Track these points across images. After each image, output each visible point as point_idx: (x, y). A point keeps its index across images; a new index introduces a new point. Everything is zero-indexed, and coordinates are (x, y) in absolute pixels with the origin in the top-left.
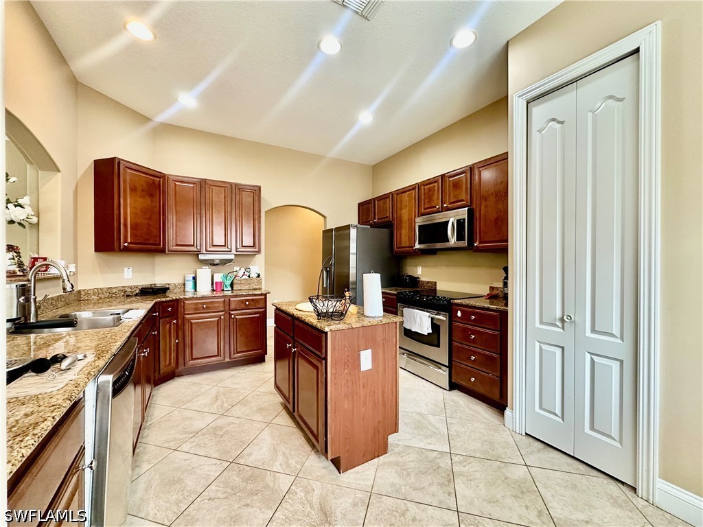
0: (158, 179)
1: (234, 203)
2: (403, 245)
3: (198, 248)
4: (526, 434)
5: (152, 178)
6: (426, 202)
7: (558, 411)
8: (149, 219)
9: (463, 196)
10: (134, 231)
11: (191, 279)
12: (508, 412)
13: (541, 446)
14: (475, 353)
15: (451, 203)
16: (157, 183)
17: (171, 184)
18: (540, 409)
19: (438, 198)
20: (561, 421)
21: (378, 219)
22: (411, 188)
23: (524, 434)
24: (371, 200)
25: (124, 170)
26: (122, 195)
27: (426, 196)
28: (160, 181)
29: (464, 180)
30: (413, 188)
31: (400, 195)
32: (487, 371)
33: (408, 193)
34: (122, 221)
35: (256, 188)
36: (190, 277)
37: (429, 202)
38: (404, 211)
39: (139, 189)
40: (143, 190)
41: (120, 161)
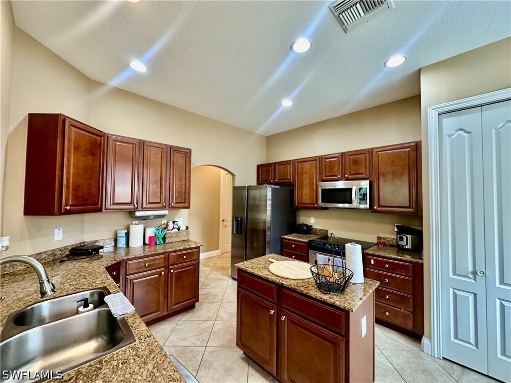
0: (100, 138)
1: (168, 163)
2: (304, 201)
3: (136, 206)
4: (443, 358)
5: (95, 137)
6: (327, 172)
7: (472, 341)
8: (90, 178)
9: (362, 171)
10: (76, 193)
11: (124, 235)
12: (425, 340)
13: (460, 368)
14: (388, 293)
15: (351, 175)
16: (98, 141)
17: (111, 144)
18: (455, 338)
19: (339, 170)
20: (475, 348)
21: (278, 180)
22: (312, 159)
23: (441, 358)
24: (271, 164)
25: (69, 128)
26: (66, 154)
27: (327, 167)
28: (101, 140)
29: (363, 159)
30: (314, 159)
31: (301, 164)
32: (401, 307)
33: (308, 162)
34: (65, 182)
35: (188, 151)
36: (123, 233)
37: (330, 172)
38: (305, 176)
39: (83, 148)
40: (86, 149)
41: (65, 118)
